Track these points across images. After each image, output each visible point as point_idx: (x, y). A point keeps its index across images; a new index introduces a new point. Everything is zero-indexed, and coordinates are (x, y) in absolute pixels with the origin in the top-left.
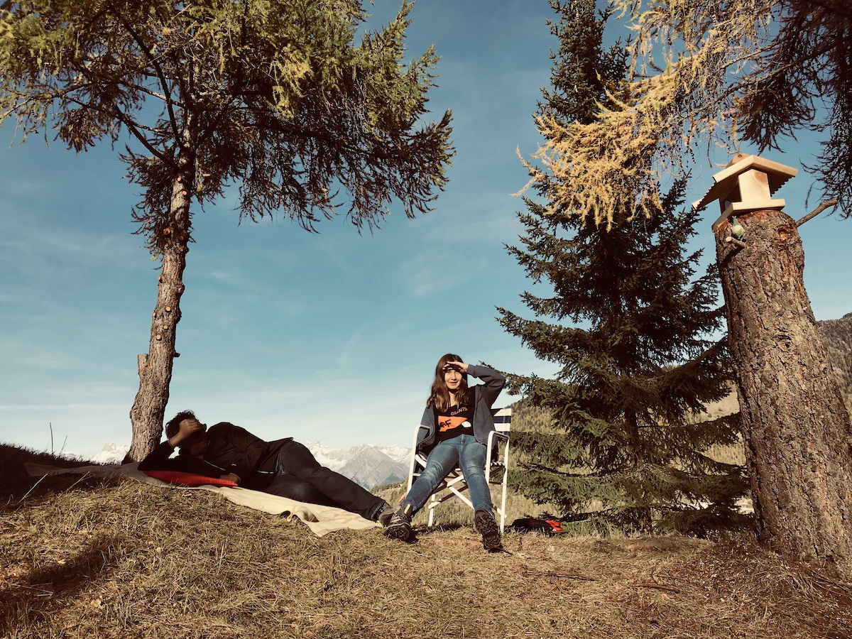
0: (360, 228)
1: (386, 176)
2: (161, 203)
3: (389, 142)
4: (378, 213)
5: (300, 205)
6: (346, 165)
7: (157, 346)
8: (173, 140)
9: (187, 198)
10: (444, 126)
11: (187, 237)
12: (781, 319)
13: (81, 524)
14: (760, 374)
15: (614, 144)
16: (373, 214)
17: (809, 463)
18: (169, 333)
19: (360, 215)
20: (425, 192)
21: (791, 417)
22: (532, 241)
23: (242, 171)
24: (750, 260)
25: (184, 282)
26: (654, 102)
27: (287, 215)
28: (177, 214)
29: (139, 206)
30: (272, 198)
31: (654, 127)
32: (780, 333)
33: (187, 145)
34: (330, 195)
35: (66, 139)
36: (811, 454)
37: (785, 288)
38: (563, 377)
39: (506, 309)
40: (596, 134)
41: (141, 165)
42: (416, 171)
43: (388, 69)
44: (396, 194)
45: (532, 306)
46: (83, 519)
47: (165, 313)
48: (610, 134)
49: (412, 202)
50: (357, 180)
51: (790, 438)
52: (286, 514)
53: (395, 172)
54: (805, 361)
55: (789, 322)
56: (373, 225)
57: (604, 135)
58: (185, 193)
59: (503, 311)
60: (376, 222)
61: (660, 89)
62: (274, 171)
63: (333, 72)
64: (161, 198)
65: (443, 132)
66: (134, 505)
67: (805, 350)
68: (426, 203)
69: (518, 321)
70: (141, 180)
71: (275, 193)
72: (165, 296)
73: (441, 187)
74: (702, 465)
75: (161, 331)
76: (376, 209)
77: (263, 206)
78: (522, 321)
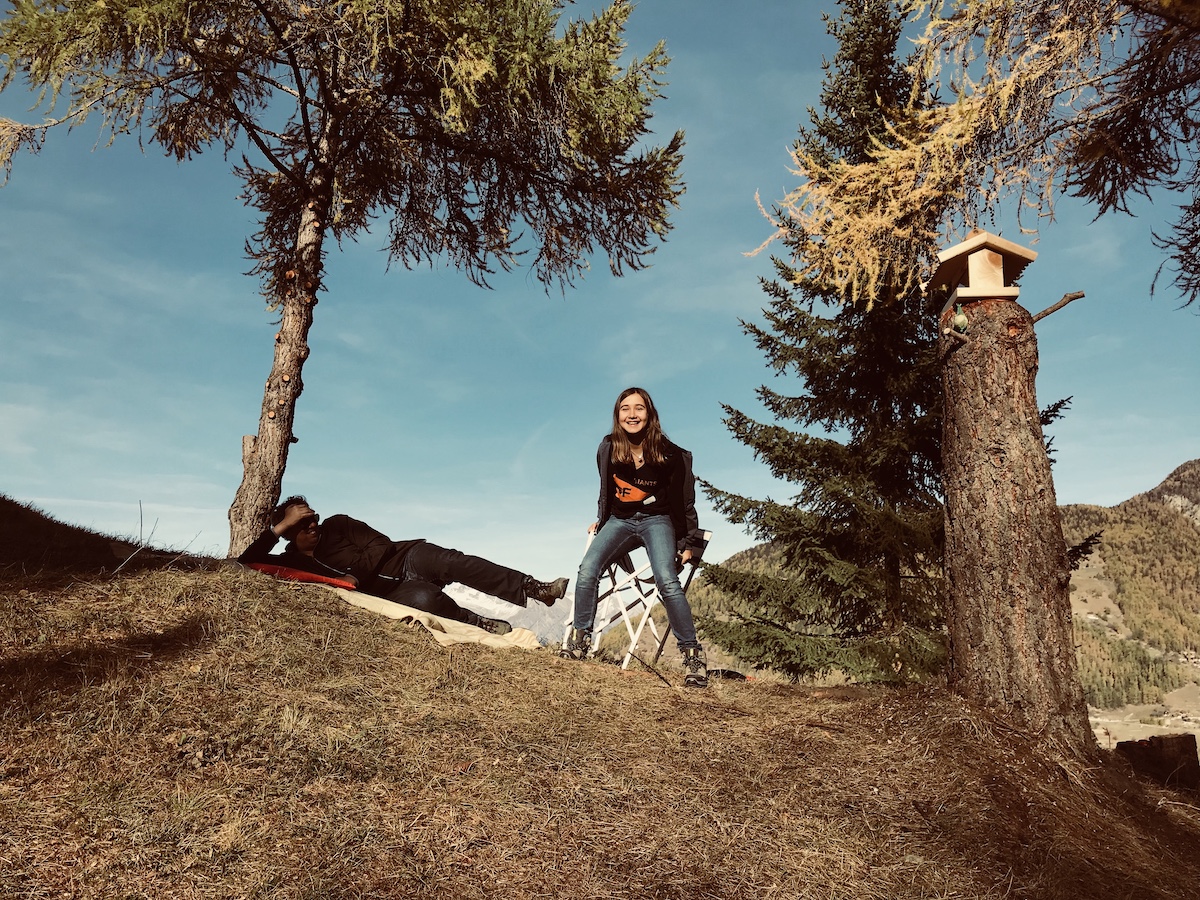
0: (548, 286)
1: (588, 216)
2: (284, 235)
3: (595, 171)
4: (574, 266)
5: (469, 249)
6: (535, 198)
7: (270, 426)
8: (305, 152)
9: (320, 231)
10: (671, 153)
11: (317, 284)
12: (998, 429)
13: (178, 599)
14: (968, 493)
15: (891, 194)
16: (567, 268)
17: (1008, 596)
18: (286, 411)
19: (550, 268)
20: (639, 241)
21: (995, 542)
22: (779, 317)
23: (396, 198)
24: (971, 358)
25: (309, 343)
26: (947, 140)
27: (452, 262)
28: (305, 252)
29: (256, 238)
30: (433, 237)
31: (943, 174)
32: (996, 446)
33: (323, 160)
34: (511, 239)
35: (164, 142)
36: (1011, 587)
37: (1008, 393)
38: (802, 502)
39: (735, 408)
40: (867, 179)
41: (261, 182)
42: (629, 211)
43: (596, 72)
44: (600, 243)
45: (771, 406)
46: (181, 595)
47: (281, 383)
48: (885, 180)
49: (620, 255)
50: (548, 220)
51: (991, 568)
52: (409, 619)
53: (601, 212)
54: (1019, 480)
55: (1006, 433)
56: (566, 282)
57: (877, 181)
58: (317, 225)
59: (730, 410)
60: (570, 279)
61: (959, 123)
62: (438, 201)
63: (523, 73)
64: (286, 228)
65: (670, 161)
66: (234, 591)
67: (1020, 467)
68: (640, 257)
69: (750, 425)
70: (260, 203)
71: (437, 231)
72: (283, 362)
73: (663, 236)
75: (275, 406)
76: (572, 261)
77: (420, 248)
78: (755, 425)
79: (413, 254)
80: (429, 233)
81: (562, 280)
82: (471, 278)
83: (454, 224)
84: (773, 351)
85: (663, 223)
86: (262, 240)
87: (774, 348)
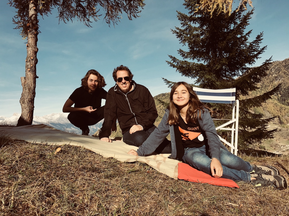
0: (110, 24)
4: (117, 18)
5: (84, 15)
7: (29, 73)
11: (37, 27)
16: (115, 18)
18: (33, 68)
19: (110, 19)
20: (135, 9)
23: (59, 3)
25: (38, 47)
27: (79, 20)
30: (72, 12)
34: (96, 11)
44: (124, 10)
45: (182, 55)
47: (31, 60)
49: (130, 14)
50: (107, 4)
58: (35, 8)
59: (171, 57)
60: (116, 22)
64: (25, 14)
69: (177, 61)
72: (30, 53)
73: (142, 7)
74: (247, 115)
75: (30, 67)
76: (116, 16)
77: (68, 16)
78: (179, 61)
79: (66, 18)
80: (70, 11)
81: (114, 23)
82: (85, 24)
83: (78, 8)
84: (181, 38)
85: (142, 3)
86: (17, 18)
87: (182, 37)
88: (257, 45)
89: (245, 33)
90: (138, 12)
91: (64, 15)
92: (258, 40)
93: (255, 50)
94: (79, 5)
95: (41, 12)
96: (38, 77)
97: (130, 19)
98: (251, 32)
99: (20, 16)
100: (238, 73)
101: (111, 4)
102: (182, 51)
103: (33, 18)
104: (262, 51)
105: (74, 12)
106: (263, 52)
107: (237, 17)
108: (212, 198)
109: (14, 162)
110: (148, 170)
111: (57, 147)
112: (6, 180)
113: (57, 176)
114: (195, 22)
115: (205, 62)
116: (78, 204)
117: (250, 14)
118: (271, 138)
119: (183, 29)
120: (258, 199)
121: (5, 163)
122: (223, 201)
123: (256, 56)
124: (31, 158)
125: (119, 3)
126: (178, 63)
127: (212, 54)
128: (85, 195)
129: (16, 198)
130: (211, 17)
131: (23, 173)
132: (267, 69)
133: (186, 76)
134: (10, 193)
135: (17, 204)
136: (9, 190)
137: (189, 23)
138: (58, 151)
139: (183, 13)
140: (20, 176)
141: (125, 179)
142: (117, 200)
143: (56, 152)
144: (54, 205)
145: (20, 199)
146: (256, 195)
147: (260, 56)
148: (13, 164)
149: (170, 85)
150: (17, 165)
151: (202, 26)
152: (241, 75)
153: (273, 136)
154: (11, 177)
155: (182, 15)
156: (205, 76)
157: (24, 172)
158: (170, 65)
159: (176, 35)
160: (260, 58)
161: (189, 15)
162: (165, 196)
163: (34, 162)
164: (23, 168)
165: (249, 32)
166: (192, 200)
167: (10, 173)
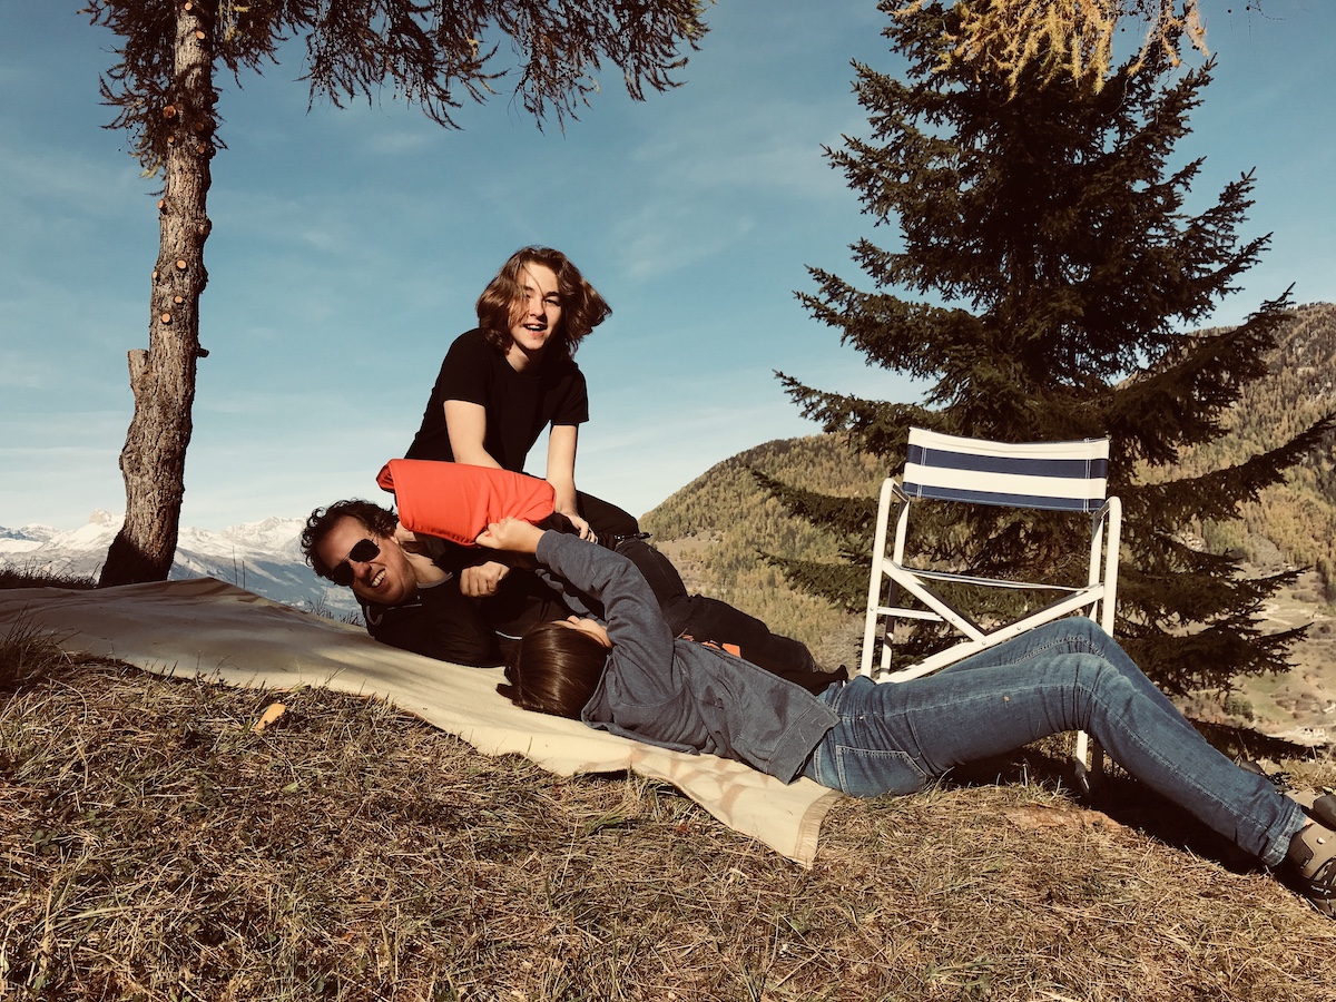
0: (541, 118)
1: (589, 16)
2: (156, 70)
5: (424, 73)
7: (165, 335)
9: (204, 45)
11: (211, 125)
16: (566, 91)
18: (186, 312)
19: (541, 91)
20: (662, 50)
23: (311, 12)
25: (210, 214)
27: (400, 93)
28: (189, 78)
29: (114, 74)
30: (370, 59)
34: (482, 56)
38: (937, 397)
39: (829, 272)
42: (645, 9)
44: (609, 54)
45: (870, 268)
47: (175, 272)
49: (638, 70)
50: (534, 24)
53: (607, 10)
56: (565, 111)
58: (202, 36)
59: (820, 275)
60: (571, 106)
62: (375, 4)
64: (156, 60)
69: (848, 294)
71: (376, 49)
72: (175, 241)
73: (694, 42)
74: (1167, 557)
75: (169, 306)
76: (571, 81)
77: (353, 76)
78: (855, 295)
79: (344, 84)
80: (364, 54)
81: (559, 109)
82: (430, 113)
83: (400, 37)
84: (870, 190)
85: (695, 23)
86: (122, 77)
87: (873, 185)
88: (1222, 232)
89: (1167, 174)
90: (673, 66)
91: (335, 68)
92: (1228, 205)
93: (1211, 255)
94: (404, 26)
95: (230, 52)
96: (204, 353)
97: (634, 95)
98: (1198, 168)
99: (134, 67)
100: (1130, 359)
101: (551, 24)
102: (873, 250)
103: (190, 82)
104: (1248, 261)
105: (378, 57)
106: (1252, 263)
107: (1134, 96)
108: (970, 968)
109: (64, 770)
110: (682, 821)
111: (269, 700)
112: (25, 858)
113: (260, 842)
114: (935, 115)
115: (976, 302)
116: (343, 982)
117: (1197, 84)
118: (1275, 667)
119: (879, 145)
120: (1191, 977)
121: (24, 774)
122: (1022, 985)
123: (1218, 282)
124: (143, 751)
125: (586, 21)
126: (850, 304)
127: (1012, 268)
128: (378, 935)
129: (62, 945)
130: (1013, 94)
131: (104, 821)
132: (1269, 344)
133: (886, 364)
134: (37, 921)
135: (64, 975)
136: (32, 902)
137: (906, 122)
138: (270, 721)
139: (882, 73)
140: (88, 839)
141: (572, 861)
142: (526, 963)
143: (261, 725)
144: (232, 982)
145: (82, 951)
146: (1180, 956)
147: (1236, 280)
148: (62, 777)
149: (812, 404)
150: (79, 782)
151: (967, 134)
152: (1147, 368)
153: (1286, 661)
154: (45, 841)
155: (878, 82)
156: (975, 368)
157: (106, 819)
158: (812, 311)
159: (848, 172)
160: (1238, 290)
161: (908, 84)
162: (749, 953)
163: (156, 772)
164: (102, 799)
165: (1190, 170)
166: (874, 977)
167: (45, 819)
